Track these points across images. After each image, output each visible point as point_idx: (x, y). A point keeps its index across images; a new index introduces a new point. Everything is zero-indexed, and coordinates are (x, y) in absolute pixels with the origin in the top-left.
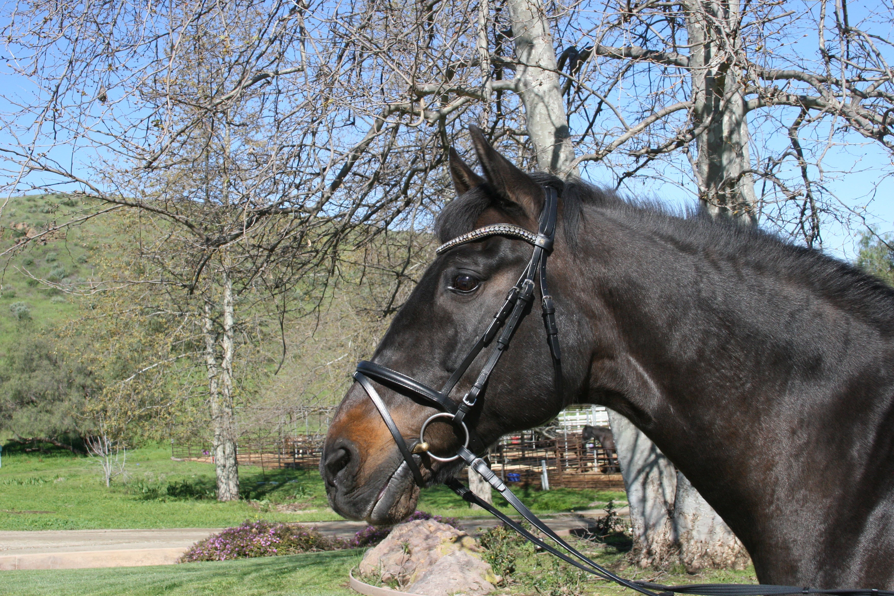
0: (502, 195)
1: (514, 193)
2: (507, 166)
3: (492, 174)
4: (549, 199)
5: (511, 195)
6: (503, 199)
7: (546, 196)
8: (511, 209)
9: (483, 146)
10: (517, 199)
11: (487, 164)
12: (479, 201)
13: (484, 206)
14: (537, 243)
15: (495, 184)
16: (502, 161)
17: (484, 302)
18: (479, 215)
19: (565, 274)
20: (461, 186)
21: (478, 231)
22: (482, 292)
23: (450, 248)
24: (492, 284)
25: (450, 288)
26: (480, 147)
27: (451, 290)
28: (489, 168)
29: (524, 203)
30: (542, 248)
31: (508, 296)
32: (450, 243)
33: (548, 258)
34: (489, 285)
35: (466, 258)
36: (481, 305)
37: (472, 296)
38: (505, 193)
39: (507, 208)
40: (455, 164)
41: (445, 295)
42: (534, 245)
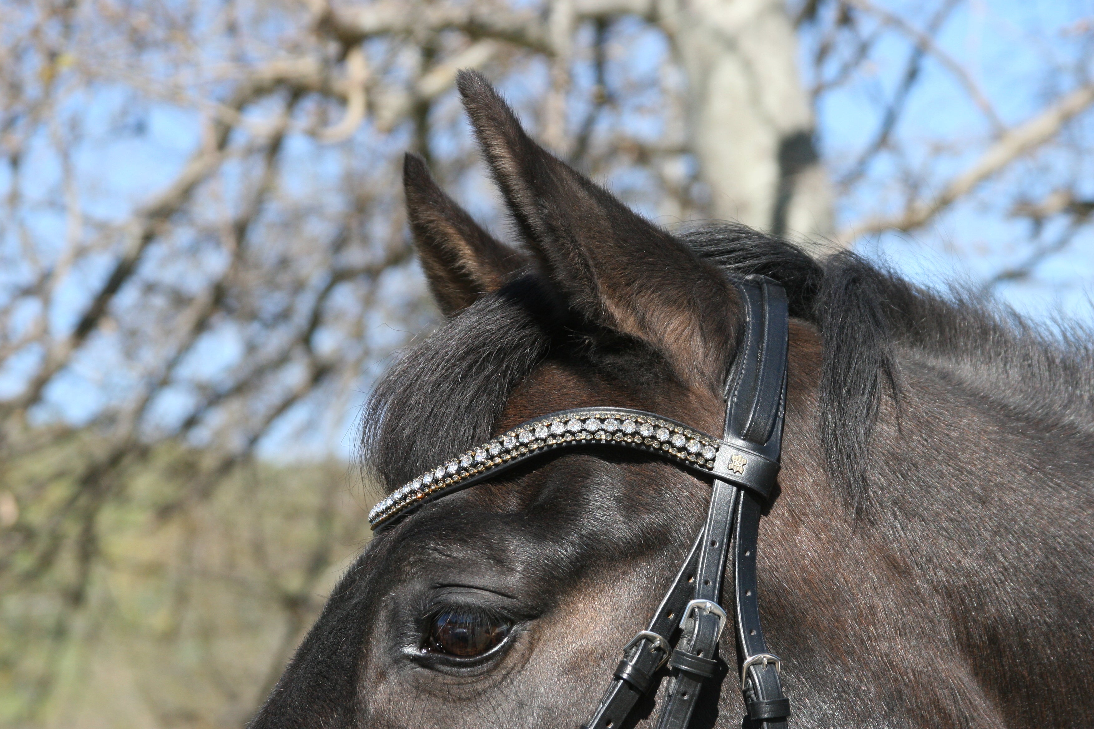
0: (588, 314)
1: (629, 305)
2: (599, 211)
3: (547, 242)
4: (759, 316)
5: (618, 313)
6: (592, 328)
7: (748, 308)
8: (622, 361)
9: (510, 144)
10: (642, 324)
11: (528, 210)
12: (513, 336)
13: (531, 353)
14: (720, 469)
15: (561, 275)
16: (582, 194)
17: (533, 694)
18: (513, 385)
19: (829, 578)
20: (451, 289)
21: (509, 441)
22: (525, 660)
23: (414, 507)
24: (559, 628)
25: (411, 650)
26: (500, 150)
27: (415, 659)
28: (535, 221)
29: (669, 339)
30: (740, 486)
31: (623, 665)
32: (416, 485)
33: (763, 522)
34: (548, 633)
35: (464, 542)
36: (521, 705)
37: (489, 672)
38: (598, 306)
39: (609, 360)
40: (426, 215)
41: (392, 678)
42: (709, 479)
